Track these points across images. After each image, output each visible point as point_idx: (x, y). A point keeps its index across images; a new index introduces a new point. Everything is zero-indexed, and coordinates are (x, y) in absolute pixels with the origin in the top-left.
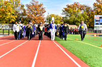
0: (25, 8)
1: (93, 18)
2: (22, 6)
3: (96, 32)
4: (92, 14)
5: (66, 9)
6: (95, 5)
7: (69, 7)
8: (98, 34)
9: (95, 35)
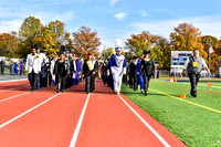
0: (72, 38)
1: (169, 55)
2: (67, 35)
3: (173, 74)
4: (169, 49)
5: (130, 41)
6: (172, 35)
7: (134, 37)
8: (177, 79)
9: (172, 80)
